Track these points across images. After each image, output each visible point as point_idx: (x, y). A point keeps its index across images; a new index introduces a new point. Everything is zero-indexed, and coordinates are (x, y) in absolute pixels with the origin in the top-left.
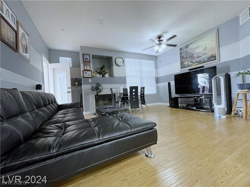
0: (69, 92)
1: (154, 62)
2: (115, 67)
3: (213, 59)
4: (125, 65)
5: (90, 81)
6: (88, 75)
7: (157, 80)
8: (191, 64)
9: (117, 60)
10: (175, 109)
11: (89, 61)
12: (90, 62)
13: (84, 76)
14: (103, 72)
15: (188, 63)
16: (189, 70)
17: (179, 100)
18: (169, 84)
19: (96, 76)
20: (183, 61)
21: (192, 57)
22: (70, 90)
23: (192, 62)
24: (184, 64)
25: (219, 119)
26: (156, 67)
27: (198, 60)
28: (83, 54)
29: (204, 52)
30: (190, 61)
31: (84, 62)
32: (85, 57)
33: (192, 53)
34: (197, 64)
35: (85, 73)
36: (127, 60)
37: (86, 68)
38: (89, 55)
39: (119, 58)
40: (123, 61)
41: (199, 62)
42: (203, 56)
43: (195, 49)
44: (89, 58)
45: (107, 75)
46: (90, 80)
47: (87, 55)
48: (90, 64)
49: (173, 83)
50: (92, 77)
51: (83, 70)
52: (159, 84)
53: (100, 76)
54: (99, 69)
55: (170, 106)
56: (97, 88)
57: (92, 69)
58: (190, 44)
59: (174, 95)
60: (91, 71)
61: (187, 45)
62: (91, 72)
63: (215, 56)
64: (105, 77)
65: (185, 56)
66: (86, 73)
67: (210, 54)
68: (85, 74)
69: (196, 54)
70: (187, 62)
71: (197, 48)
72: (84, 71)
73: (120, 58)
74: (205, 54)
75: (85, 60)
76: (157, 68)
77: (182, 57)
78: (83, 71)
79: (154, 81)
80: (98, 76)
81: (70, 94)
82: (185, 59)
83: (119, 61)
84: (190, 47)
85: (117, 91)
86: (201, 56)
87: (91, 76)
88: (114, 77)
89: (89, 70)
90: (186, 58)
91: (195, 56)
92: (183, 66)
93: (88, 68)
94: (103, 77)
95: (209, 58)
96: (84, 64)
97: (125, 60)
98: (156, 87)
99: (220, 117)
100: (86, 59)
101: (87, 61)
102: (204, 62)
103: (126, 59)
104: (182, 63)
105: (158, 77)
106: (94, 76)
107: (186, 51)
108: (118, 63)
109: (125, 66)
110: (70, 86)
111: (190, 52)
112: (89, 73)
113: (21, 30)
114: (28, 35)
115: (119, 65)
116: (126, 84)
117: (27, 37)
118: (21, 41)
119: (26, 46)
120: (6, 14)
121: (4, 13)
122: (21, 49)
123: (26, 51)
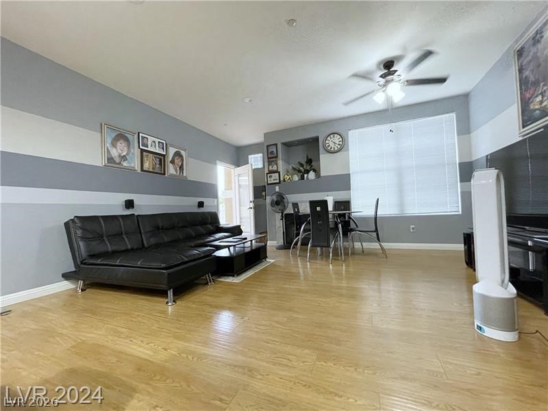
0: (251, 208)
1: (453, 115)
2: (323, 157)
5: (276, 190)
6: (274, 180)
9: (327, 142)
11: (275, 155)
12: (277, 157)
13: (269, 182)
15: (541, 103)
20: (528, 95)
22: (252, 205)
24: (532, 107)
26: (465, 128)
28: (268, 146)
30: (547, 95)
31: (269, 158)
32: (270, 150)
35: (270, 176)
36: (354, 136)
37: (271, 168)
38: (276, 145)
39: (332, 136)
40: (341, 139)
44: (275, 151)
45: (311, 175)
46: (277, 188)
47: (273, 147)
48: (276, 161)
50: (280, 183)
56: (278, 203)
57: (280, 170)
58: (545, 24)
60: (279, 172)
61: (537, 33)
62: (278, 174)
64: (307, 179)
65: (532, 78)
68: (269, 179)
70: (540, 98)
73: (336, 135)
75: (269, 156)
76: (469, 133)
77: (524, 84)
78: (267, 174)
80: (295, 178)
81: (252, 210)
82: (532, 90)
83: (334, 142)
87: (278, 181)
88: (321, 177)
90: (537, 83)
92: (527, 120)
93: (275, 168)
96: (269, 162)
98: (462, 193)
100: (272, 153)
101: (272, 156)
103: (350, 132)
104: (525, 106)
106: (284, 180)
107: (534, 57)
108: (329, 146)
110: (252, 199)
112: (275, 176)
113: (172, 151)
114: (185, 151)
115: (332, 149)
116: (349, 189)
117: (183, 153)
118: (172, 162)
119: (180, 163)
120: (152, 146)
121: (149, 146)
122: (171, 170)
123: (181, 168)
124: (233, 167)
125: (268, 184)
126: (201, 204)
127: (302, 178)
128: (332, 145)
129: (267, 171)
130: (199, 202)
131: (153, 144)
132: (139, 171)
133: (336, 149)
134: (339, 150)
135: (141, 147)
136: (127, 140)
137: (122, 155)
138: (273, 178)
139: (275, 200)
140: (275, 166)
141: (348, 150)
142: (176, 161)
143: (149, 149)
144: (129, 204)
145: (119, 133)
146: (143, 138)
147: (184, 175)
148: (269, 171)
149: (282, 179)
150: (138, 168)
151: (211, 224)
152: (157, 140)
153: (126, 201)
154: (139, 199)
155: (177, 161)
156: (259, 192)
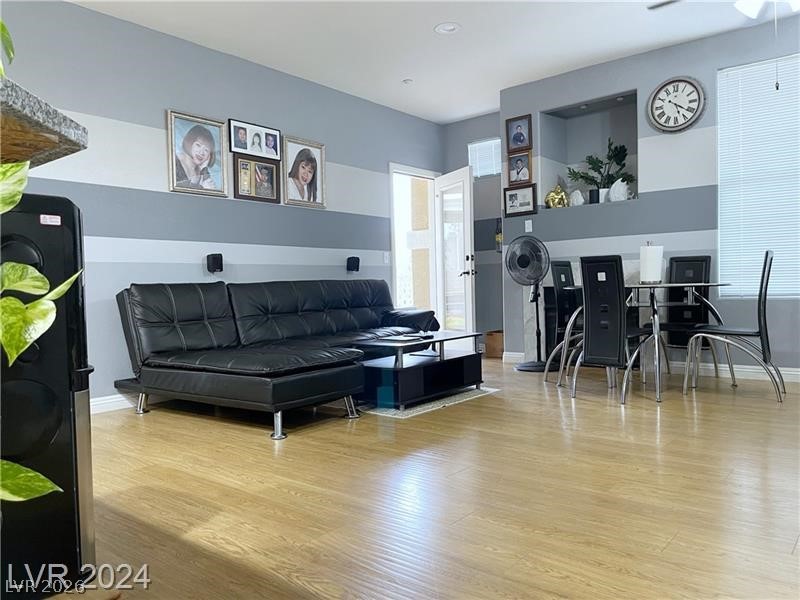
0: (468, 273)
5: (527, 230)
6: (521, 205)
9: (657, 104)
11: (527, 143)
12: (529, 148)
19: (560, 202)
22: (469, 266)
28: (508, 122)
31: (510, 152)
32: (514, 132)
35: (511, 196)
36: (729, 80)
37: (514, 176)
38: (529, 117)
39: (670, 88)
40: (695, 95)
46: (529, 226)
47: (519, 123)
48: (528, 157)
50: (535, 211)
51: (507, 186)
56: (523, 262)
57: (537, 179)
60: (534, 187)
62: (531, 189)
66: (515, 196)
68: (509, 203)
73: (682, 85)
78: (505, 190)
80: (576, 198)
81: (470, 279)
83: (675, 104)
87: (530, 208)
88: (637, 195)
93: (524, 176)
94: (591, 202)
96: (510, 160)
97: (721, 82)
100: (518, 138)
101: (520, 145)
103: (723, 74)
106: (548, 207)
108: (663, 114)
110: (470, 251)
112: (525, 197)
113: (293, 151)
114: (319, 147)
115: (671, 123)
117: (316, 153)
118: (294, 174)
119: (310, 176)
120: (253, 143)
121: (249, 145)
122: (292, 191)
123: (312, 185)
124: (430, 174)
125: (507, 216)
126: (353, 264)
127: (594, 198)
128: (670, 111)
129: (505, 184)
130: (349, 259)
131: (257, 140)
132: (231, 197)
133: (681, 121)
134: (690, 125)
135: (234, 149)
136: (208, 137)
137: (201, 168)
138: (520, 199)
139: (518, 253)
140: (525, 170)
141: (714, 123)
142: (301, 170)
143: (248, 151)
144: (215, 263)
145: (196, 124)
146: (237, 129)
147: (319, 200)
148: (510, 182)
149: (541, 202)
150: (229, 192)
151: (372, 306)
152: (263, 131)
153: (208, 256)
154: (232, 254)
155: (304, 172)
156: (485, 234)
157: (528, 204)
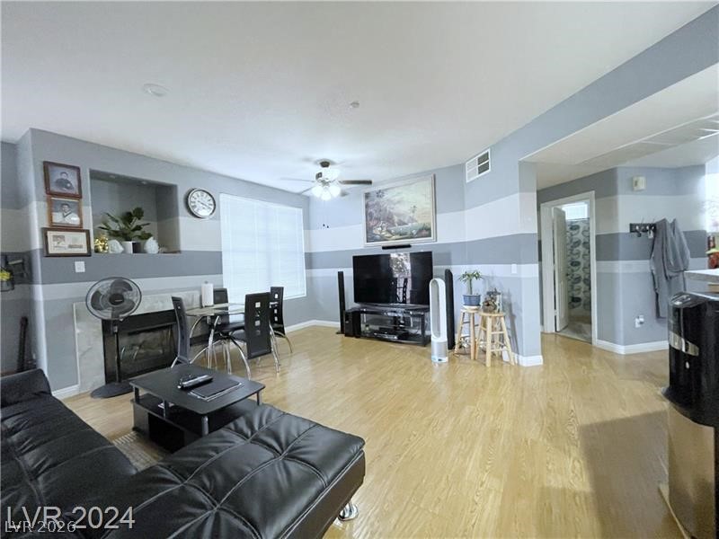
1: (301, 210)
2: (184, 221)
3: (427, 233)
4: (219, 216)
5: (77, 271)
6: (70, 247)
7: (310, 261)
8: (388, 235)
9: (193, 199)
10: (354, 338)
11: (75, 191)
12: (79, 197)
13: (51, 251)
14: (134, 230)
15: (381, 232)
16: (384, 248)
17: (364, 317)
18: (341, 275)
19: (104, 249)
20: (372, 224)
21: (389, 219)
23: (389, 231)
24: (374, 232)
25: (440, 365)
26: (308, 225)
27: (401, 228)
29: (411, 215)
30: (385, 229)
31: (50, 193)
32: (57, 175)
33: (390, 212)
34: (398, 237)
35: (55, 237)
36: (224, 200)
37: (58, 218)
38: (78, 169)
39: (199, 193)
40: (212, 202)
41: (403, 235)
42: (410, 224)
43: (395, 204)
44: (74, 182)
45: (152, 245)
46: (80, 266)
47: (67, 170)
48: (78, 205)
49: (349, 273)
50: (89, 255)
52: (314, 270)
53: (121, 249)
54: (117, 221)
55: (342, 331)
56: (116, 299)
57: (89, 226)
58: (386, 190)
59: (351, 304)
60: (88, 232)
61: (380, 191)
62: (84, 234)
63: (429, 230)
64: (145, 252)
65: (375, 215)
66: (62, 237)
67: (420, 222)
68: (52, 243)
69: (398, 215)
70: (380, 229)
71: (399, 202)
72: (49, 232)
73: (205, 194)
74: (412, 220)
75: (54, 188)
77: (369, 216)
78: (44, 230)
79: (301, 262)
80: (116, 246)
82: (375, 222)
84: (387, 196)
85: (190, 300)
86: (406, 221)
88: (180, 252)
89: (78, 229)
90: (378, 219)
91: (396, 219)
92: (370, 238)
94: (135, 251)
95: (421, 230)
96: (50, 201)
97: (221, 200)
98: (307, 278)
99: (440, 360)
100: (63, 183)
101: (65, 190)
102: (412, 237)
103: (222, 195)
104: (369, 230)
105: (313, 251)
106: (97, 251)
107: (377, 204)
108: (194, 207)
109: (219, 219)
111: (386, 210)
112: (76, 240)
115: (200, 213)
116: (222, 273)
125: (48, 255)
140: (74, 215)
148: (52, 223)
157: (81, 247)
